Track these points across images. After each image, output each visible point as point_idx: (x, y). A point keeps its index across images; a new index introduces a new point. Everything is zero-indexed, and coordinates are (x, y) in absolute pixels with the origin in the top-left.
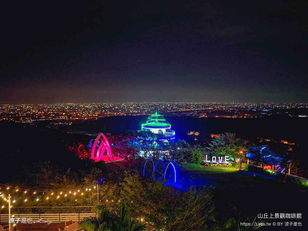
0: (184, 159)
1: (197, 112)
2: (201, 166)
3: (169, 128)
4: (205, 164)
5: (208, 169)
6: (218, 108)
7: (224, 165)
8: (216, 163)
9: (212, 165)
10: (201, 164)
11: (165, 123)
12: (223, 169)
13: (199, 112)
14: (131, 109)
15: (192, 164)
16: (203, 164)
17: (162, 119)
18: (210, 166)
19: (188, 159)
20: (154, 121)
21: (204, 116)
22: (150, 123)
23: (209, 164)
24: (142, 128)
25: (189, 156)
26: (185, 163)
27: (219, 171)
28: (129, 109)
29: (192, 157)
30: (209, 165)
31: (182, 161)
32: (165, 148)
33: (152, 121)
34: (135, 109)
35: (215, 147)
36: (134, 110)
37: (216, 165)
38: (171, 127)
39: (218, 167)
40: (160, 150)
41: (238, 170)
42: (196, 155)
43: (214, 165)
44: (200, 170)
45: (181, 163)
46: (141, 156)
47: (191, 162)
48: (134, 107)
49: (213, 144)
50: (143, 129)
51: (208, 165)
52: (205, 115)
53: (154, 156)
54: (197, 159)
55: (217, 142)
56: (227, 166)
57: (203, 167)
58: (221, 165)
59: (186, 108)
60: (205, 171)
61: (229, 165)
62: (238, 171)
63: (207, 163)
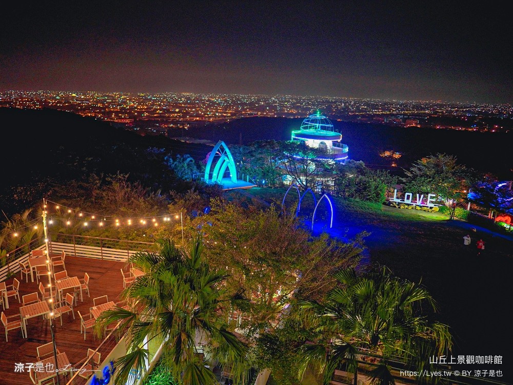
0: (356, 193)
1: (402, 116)
2: (383, 207)
3: (339, 141)
4: (391, 204)
5: (394, 213)
6: (442, 112)
7: (425, 208)
8: (411, 205)
9: (402, 207)
10: (384, 204)
11: (332, 131)
12: (421, 214)
13: (406, 118)
14: (287, 107)
15: (368, 203)
16: (388, 204)
17: (328, 123)
18: (399, 208)
19: (362, 194)
20: (313, 126)
21: (414, 125)
22: (307, 130)
23: (398, 205)
24: (293, 137)
25: (365, 188)
26: (357, 199)
27: (413, 218)
28: (284, 106)
29: (370, 192)
30: (397, 207)
31: (352, 197)
32: (327, 172)
33: (310, 127)
34: (294, 106)
35: (415, 177)
36: (291, 108)
37: (410, 208)
38: (341, 139)
39: (414, 212)
40: (317, 175)
41: (448, 218)
42: (376, 187)
43: (406, 206)
44: (379, 212)
45: (350, 198)
46: (285, 182)
47: (367, 199)
48: (292, 104)
49: (411, 172)
50: (294, 139)
51: (395, 207)
52: (417, 124)
53: (307, 184)
54: (378, 195)
55: (420, 170)
56: (430, 210)
57: (387, 209)
58: (418, 208)
59: (383, 110)
60: (388, 216)
61: (433, 209)
62: (447, 220)
63: (394, 203)
